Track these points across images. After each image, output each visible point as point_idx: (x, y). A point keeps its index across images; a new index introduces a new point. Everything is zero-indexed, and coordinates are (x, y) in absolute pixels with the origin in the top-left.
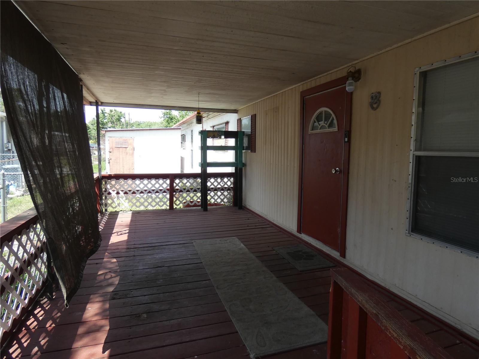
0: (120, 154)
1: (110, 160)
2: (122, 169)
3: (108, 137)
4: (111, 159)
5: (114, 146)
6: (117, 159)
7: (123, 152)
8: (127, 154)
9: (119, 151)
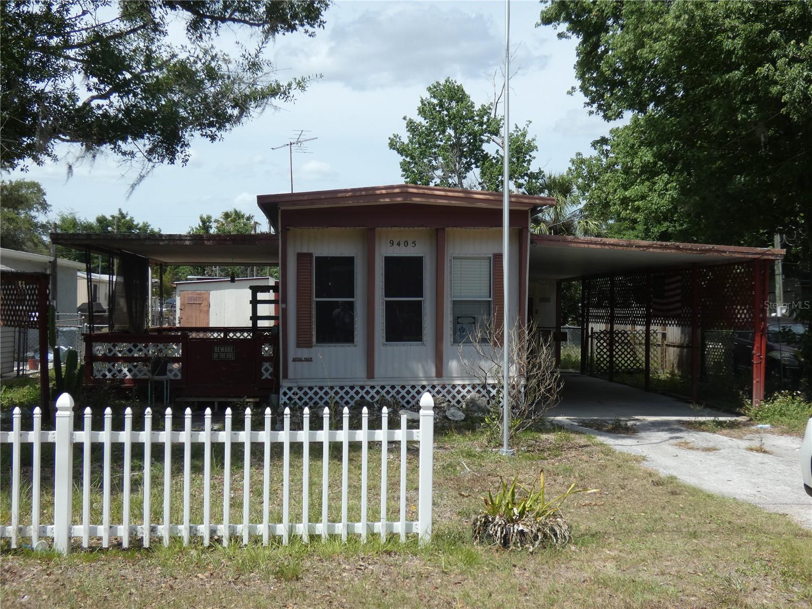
3: (180, 291)
4: (182, 318)
5: (186, 302)
6: (189, 318)
7: (197, 309)
8: (201, 311)
9: (192, 308)
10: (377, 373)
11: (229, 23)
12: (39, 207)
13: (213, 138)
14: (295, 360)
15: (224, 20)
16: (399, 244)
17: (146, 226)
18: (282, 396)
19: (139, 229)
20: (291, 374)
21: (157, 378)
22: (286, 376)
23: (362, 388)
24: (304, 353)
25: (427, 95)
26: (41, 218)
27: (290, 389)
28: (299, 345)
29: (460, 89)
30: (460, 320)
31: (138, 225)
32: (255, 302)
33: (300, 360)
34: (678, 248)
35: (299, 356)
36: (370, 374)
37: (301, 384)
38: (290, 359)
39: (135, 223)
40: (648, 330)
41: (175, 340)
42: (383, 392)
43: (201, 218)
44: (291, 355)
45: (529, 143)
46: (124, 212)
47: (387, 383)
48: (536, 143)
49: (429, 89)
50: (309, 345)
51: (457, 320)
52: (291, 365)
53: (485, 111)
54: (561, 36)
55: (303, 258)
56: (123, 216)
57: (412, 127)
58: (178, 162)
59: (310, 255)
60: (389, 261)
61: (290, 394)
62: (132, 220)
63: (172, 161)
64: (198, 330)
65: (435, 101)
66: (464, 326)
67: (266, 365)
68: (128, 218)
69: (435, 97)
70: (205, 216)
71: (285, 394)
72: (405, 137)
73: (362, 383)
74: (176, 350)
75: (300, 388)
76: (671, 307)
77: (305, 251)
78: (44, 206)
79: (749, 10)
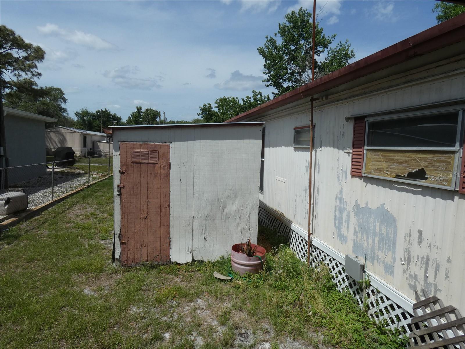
0: (142, 176)
1: (122, 190)
2: (145, 207)
3: (119, 141)
4: (123, 187)
5: (130, 160)
6: (135, 187)
7: (149, 172)
8: (155, 176)
9: (141, 171)
12: (62, 100)
17: (115, 115)
19: (113, 116)
31: (112, 114)
39: (111, 114)
43: (137, 108)
46: (107, 110)
56: (106, 111)
62: (110, 112)
68: (108, 112)
70: (139, 107)
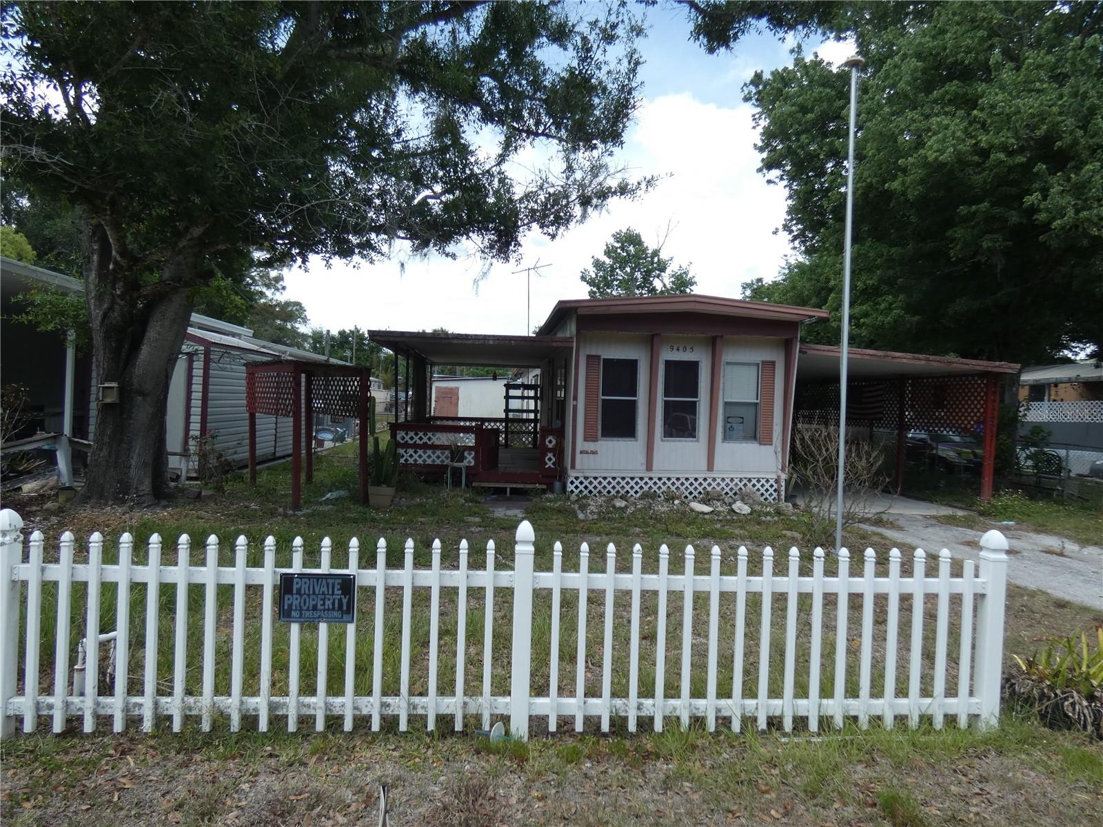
10: (655, 466)
11: (541, 138)
13: (553, 237)
14: (581, 452)
15: (537, 135)
16: (678, 350)
18: (569, 484)
20: (578, 465)
21: (456, 464)
22: (573, 467)
23: (641, 479)
24: (590, 446)
25: (611, 241)
26: (303, 329)
27: (577, 478)
28: (586, 439)
29: (638, 236)
30: (730, 420)
32: (507, 397)
33: (587, 453)
34: (927, 360)
35: (586, 449)
36: (649, 467)
37: (587, 474)
38: (578, 452)
40: (871, 431)
41: (466, 430)
42: (669, 484)
44: (579, 447)
45: (690, 279)
47: (664, 476)
48: (695, 280)
49: (613, 236)
50: (595, 440)
51: (727, 420)
52: (578, 456)
53: (656, 253)
54: (769, 182)
55: (591, 359)
57: (598, 265)
58: (512, 260)
59: (599, 357)
60: (668, 363)
61: (577, 483)
63: (507, 259)
64: (448, 419)
65: (618, 245)
66: (734, 425)
67: (550, 455)
69: (618, 242)
71: (572, 483)
72: (592, 273)
73: (641, 475)
74: (469, 440)
75: (586, 478)
76: (870, 411)
77: (593, 353)
78: (305, 320)
79: (1013, 145)
